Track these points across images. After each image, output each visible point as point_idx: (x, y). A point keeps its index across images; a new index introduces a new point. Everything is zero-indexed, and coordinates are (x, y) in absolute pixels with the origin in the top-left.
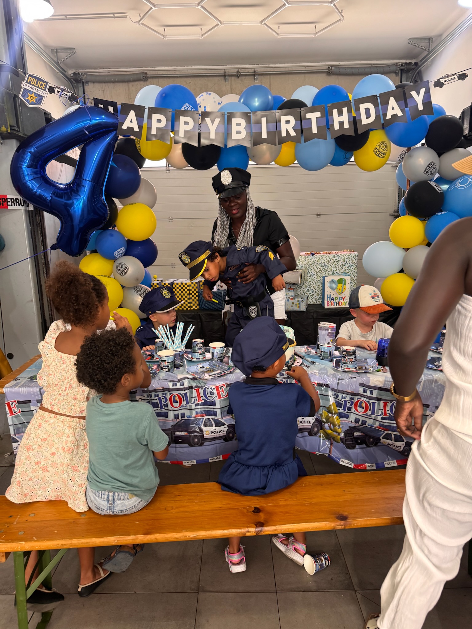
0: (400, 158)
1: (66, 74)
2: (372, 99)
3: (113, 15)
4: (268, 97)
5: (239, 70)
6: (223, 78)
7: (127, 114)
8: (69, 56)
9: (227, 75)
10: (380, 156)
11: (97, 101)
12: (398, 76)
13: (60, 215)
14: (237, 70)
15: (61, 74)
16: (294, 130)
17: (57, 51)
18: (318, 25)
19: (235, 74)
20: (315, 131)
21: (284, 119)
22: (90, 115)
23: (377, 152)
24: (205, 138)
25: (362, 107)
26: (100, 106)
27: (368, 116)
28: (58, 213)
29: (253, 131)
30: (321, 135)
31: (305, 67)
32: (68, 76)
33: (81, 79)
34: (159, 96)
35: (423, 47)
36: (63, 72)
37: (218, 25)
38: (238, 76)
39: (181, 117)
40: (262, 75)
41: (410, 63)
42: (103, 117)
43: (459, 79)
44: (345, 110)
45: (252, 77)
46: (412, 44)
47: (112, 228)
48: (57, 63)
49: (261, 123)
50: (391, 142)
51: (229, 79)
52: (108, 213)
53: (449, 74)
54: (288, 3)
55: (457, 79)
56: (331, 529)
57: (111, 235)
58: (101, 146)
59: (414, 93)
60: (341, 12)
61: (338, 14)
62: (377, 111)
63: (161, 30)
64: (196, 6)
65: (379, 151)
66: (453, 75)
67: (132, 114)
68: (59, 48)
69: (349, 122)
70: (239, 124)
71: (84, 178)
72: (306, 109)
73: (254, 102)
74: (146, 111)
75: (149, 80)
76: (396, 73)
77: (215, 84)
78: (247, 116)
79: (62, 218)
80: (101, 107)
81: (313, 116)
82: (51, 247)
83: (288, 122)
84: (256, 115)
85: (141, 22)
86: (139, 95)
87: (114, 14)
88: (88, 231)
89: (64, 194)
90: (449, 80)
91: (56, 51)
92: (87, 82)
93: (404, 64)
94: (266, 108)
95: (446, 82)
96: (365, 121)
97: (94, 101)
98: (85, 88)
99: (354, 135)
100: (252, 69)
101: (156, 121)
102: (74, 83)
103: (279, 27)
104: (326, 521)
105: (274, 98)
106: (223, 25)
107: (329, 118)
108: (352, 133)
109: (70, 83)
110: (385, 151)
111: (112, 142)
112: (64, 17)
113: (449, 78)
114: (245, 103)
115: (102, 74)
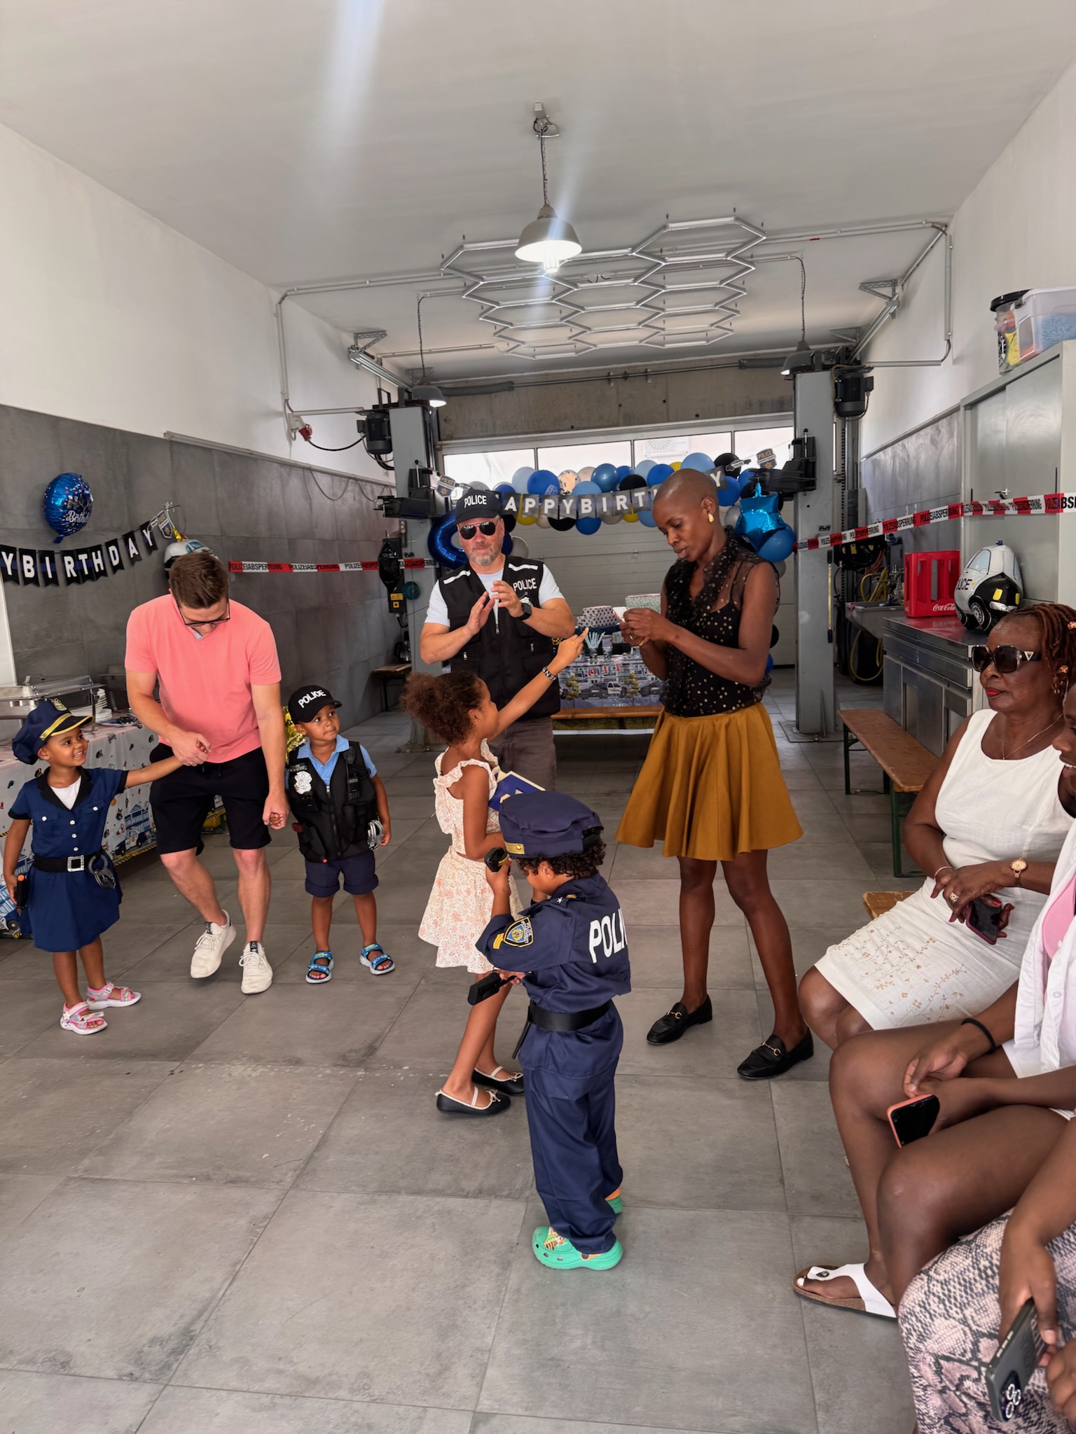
4: (614, 472)
5: (626, 370)
7: (509, 500)
14: (622, 372)
16: (627, 506)
19: (622, 375)
24: (563, 513)
29: (597, 507)
38: (625, 378)
40: (656, 374)
45: (644, 378)
67: (512, 500)
70: (586, 503)
74: (521, 497)
75: (516, 389)
77: (597, 389)
83: (621, 500)
100: (644, 368)
101: (528, 502)
114: (595, 480)
115: (459, 385)
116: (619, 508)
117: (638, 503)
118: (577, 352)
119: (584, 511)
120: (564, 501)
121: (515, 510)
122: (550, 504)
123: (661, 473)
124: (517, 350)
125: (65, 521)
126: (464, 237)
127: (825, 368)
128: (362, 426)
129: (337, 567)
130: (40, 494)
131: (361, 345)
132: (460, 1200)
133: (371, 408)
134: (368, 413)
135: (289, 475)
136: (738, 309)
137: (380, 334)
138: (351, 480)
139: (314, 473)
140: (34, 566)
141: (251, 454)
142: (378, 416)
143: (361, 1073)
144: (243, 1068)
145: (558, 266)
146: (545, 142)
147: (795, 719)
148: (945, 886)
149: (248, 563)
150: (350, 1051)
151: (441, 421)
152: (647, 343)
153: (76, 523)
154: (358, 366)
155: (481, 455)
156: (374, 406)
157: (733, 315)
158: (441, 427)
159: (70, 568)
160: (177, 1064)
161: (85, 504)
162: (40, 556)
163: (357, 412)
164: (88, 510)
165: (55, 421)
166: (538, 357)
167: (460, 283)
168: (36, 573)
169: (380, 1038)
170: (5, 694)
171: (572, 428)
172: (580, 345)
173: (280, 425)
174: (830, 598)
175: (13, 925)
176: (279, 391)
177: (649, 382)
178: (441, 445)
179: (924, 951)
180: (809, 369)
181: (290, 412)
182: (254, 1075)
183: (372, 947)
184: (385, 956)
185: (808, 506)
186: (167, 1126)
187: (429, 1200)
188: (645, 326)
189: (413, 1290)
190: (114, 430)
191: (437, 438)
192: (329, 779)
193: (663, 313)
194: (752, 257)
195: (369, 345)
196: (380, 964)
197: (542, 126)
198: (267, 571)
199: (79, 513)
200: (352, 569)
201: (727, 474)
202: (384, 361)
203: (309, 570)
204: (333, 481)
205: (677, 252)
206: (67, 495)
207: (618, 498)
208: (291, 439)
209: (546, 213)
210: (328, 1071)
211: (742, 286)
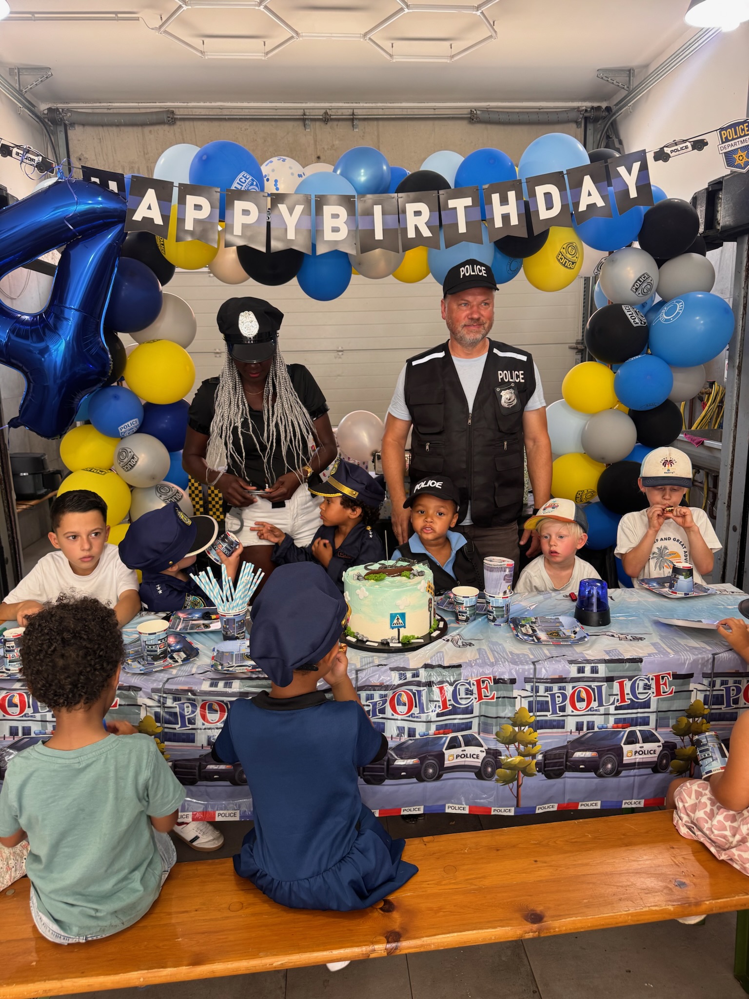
0: (598, 270)
1: (36, 110)
2: (556, 178)
3: (116, 16)
4: (382, 168)
5: (328, 111)
6: (300, 123)
7: (143, 196)
8: (40, 80)
9: (308, 119)
10: (567, 267)
11: (88, 172)
12: (581, 127)
13: (24, 368)
14: (324, 111)
15: (26, 110)
16: (428, 227)
17: (19, 73)
18: (454, 44)
19: (321, 117)
20: (462, 229)
21: (411, 208)
22: (75, 196)
23: (562, 259)
24: (278, 239)
25: (540, 190)
26: (93, 179)
27: (549, 206)
28: (21, 365)
29: (360, 228)
30: (473, 236)
31: (434, 109)
32: (39, 114)
33: (62, 120)
34: (197, 160)
35: (620, 84)
36: (31, 107)
37: (292, 37)
38: (325, 121)
39: (236, 202)
40: (365, 119)
41: (599, 108)
42: (100, 199)
43: (694, 148)
44: (512, 195)
45: (349, 123)
46: (602, 78)
47: (118, 384)
48: (20, 92)
49: (373, 215)
50: (583, 243)
51: (311, 126)
52: (110, 364)
53: (677, 139)
54: (408, 6)
55: (690, 148)
56: (515, 939)
57: (116, 397)
58: (98, 249)
59: (622, 170)
60: (492, 23)
61: (489, 29)
62: (563, 197)
63: (197, 42)
64: (255, 5)
65: (565, 258)
66: (684, 141)
67: (151, 196)
68: (21, 67)
69: (519, 215)
70: (335, 216)
71: (67, 305)
72: (447, 193)
73: (359, 175)
74: (176, 191)
75: (178, 123)
76: (577, 122)
77: (288, 133)
78: (348, 202)
79: (29, 374)
80: (95, 183)
81: (460, 205)
82: (9, 423)
83: (418, 213)
84: (365, 201)
85: (162, 29)
86: (161, 161)
87: (116, 13)
88: (75, 395)
89: (32, 331)
90: (678, 150)
91: (16, 71)
92: (73, 124)
93: (589, 109)
94: (379, 188)
95: (674, 154)
96: (544, 214)
97: (83, 172)
98: (69, 135)
99: (526, 236)
100: (349, 110)
101: (193, 207)
102: (50, 126)
103: (392, 44)
104: (508, 926)
105: (393, 170)
106: (301, 39)
107: (486, 207)
108: (524, 234)
109: (42, 125)
110: (575, 258)
111: (116, 243)
112: (30, 16)
113: (679, 147)
115: (100, 111)
116: (411, 234)
117: (456, 225)
119: (328, 235)
120: (283, 208)
121: (159, 221)
122: (246, 212)
151: (73, 160)
177: (357, 127)
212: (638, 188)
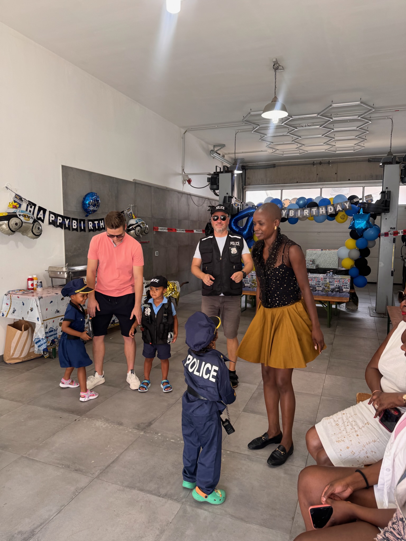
2: (332, 205)
3: (262, 151)
4: (305, 201)
5: (321, 161)
6: (313, 165)
9: (315, 163)
10: (343, 219)
16: (308, 214)
19: (319, 163)
25: (329, 208)
27: (331, 210)
30: (316, 215)
33: (245, 168)
40: (333, 163)
44: (324, 208)
45: (328, 164)
50: (348, 216)
59: (345, 204)
62: (333, 209)
69: (325, 212)
70: (292, 212)
71: (248, 226)
77: (308, 168)
81: (314, 210)
89: (242, 230)
92: (247, 169)
96: (330, 211)
98: (246, 172)
100: (328, 160)
107: (319, 210)
110: (344, 217)
114: (297, 203)
115: (254, 165)
116: (305, 215)
117: (313, 213)
118: (300, 154)
119: (290, 215)
123: (325, 202)
124: (276, 152)
125: (89, 209)
126: (251, 109)
127: (397, 163)
128: (209, 180)
129: (193, 231)
130: (82, 199)
131: (216, 150)
132: (156, 497)
133: (213, 173)
134: (212, 175)
135: (182, 197)
136: (366, 138)
137: (223, 146)
138: (206, 199)
139: (192, 197)
140: (77, 224)
141: (167, 188)
142: (215, 176)
143: (142, 433)
144: (101, 423)
145: (278, 120)
146: (277, 73)
147: (375, 306)
148: (374, 400)
149: (160, 228)
150: (142, 423)
151: (246, 178)
152: (328, 151)
153: (93, 210)
154: (214, 158)
155: (264, 191)
156: (214, 172)
157: (364, 141)
158: (246, 181)
159: (91, 226)
160: (79, 417)
161: (98, 203)
162: (79, 221)
163: (207, 175)
164: (98, 206)
165: (90, 174)
166: (284, 155)
167: (250, 127)
168: (77, 227)
169: (155, 420)
170: (57, 269)
171: (297, 182)
172: (301, 151)
173: (180, 178)
174: (393, 257)
175: (45, 353)
176: (181, 166)
177: (330, 166)
178: (245, 187)
179: (363, 428)
180: (390, 163)
181: (184, 174)
182: (104, 426)
183: (165, 381)
184: (169, 385)
185: (386, 219)
186: (64, 442)
187: (144, 495)
188: (327, 144)
189: (122, 534)
190: (113, 178)
191: (244, 185)
192: (157, 312)
193: (334, 139)
194: (370, 117)
195: (219, 150)
196: (166, 388)
197: (277, 66)
198: (167, 231)
199: (94, 207)
200: (198, 232)
201: (352, 203)
202: (225, 156)
203: (183, 232)
204: (199, 199)
205: (338, 116)
206: (90, 200)
207: (305, 210)
208: (184, 184)
209: (275, 100)
210: (130, 430)
211: (367, 129)
212: (348, 207)
